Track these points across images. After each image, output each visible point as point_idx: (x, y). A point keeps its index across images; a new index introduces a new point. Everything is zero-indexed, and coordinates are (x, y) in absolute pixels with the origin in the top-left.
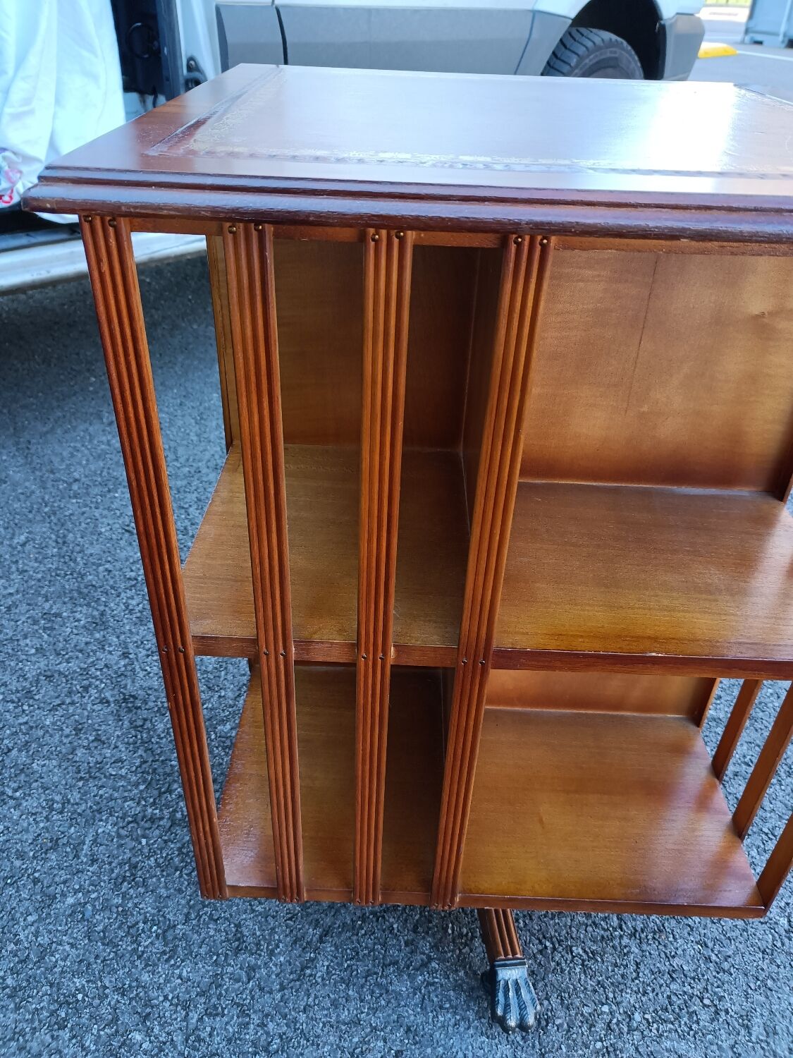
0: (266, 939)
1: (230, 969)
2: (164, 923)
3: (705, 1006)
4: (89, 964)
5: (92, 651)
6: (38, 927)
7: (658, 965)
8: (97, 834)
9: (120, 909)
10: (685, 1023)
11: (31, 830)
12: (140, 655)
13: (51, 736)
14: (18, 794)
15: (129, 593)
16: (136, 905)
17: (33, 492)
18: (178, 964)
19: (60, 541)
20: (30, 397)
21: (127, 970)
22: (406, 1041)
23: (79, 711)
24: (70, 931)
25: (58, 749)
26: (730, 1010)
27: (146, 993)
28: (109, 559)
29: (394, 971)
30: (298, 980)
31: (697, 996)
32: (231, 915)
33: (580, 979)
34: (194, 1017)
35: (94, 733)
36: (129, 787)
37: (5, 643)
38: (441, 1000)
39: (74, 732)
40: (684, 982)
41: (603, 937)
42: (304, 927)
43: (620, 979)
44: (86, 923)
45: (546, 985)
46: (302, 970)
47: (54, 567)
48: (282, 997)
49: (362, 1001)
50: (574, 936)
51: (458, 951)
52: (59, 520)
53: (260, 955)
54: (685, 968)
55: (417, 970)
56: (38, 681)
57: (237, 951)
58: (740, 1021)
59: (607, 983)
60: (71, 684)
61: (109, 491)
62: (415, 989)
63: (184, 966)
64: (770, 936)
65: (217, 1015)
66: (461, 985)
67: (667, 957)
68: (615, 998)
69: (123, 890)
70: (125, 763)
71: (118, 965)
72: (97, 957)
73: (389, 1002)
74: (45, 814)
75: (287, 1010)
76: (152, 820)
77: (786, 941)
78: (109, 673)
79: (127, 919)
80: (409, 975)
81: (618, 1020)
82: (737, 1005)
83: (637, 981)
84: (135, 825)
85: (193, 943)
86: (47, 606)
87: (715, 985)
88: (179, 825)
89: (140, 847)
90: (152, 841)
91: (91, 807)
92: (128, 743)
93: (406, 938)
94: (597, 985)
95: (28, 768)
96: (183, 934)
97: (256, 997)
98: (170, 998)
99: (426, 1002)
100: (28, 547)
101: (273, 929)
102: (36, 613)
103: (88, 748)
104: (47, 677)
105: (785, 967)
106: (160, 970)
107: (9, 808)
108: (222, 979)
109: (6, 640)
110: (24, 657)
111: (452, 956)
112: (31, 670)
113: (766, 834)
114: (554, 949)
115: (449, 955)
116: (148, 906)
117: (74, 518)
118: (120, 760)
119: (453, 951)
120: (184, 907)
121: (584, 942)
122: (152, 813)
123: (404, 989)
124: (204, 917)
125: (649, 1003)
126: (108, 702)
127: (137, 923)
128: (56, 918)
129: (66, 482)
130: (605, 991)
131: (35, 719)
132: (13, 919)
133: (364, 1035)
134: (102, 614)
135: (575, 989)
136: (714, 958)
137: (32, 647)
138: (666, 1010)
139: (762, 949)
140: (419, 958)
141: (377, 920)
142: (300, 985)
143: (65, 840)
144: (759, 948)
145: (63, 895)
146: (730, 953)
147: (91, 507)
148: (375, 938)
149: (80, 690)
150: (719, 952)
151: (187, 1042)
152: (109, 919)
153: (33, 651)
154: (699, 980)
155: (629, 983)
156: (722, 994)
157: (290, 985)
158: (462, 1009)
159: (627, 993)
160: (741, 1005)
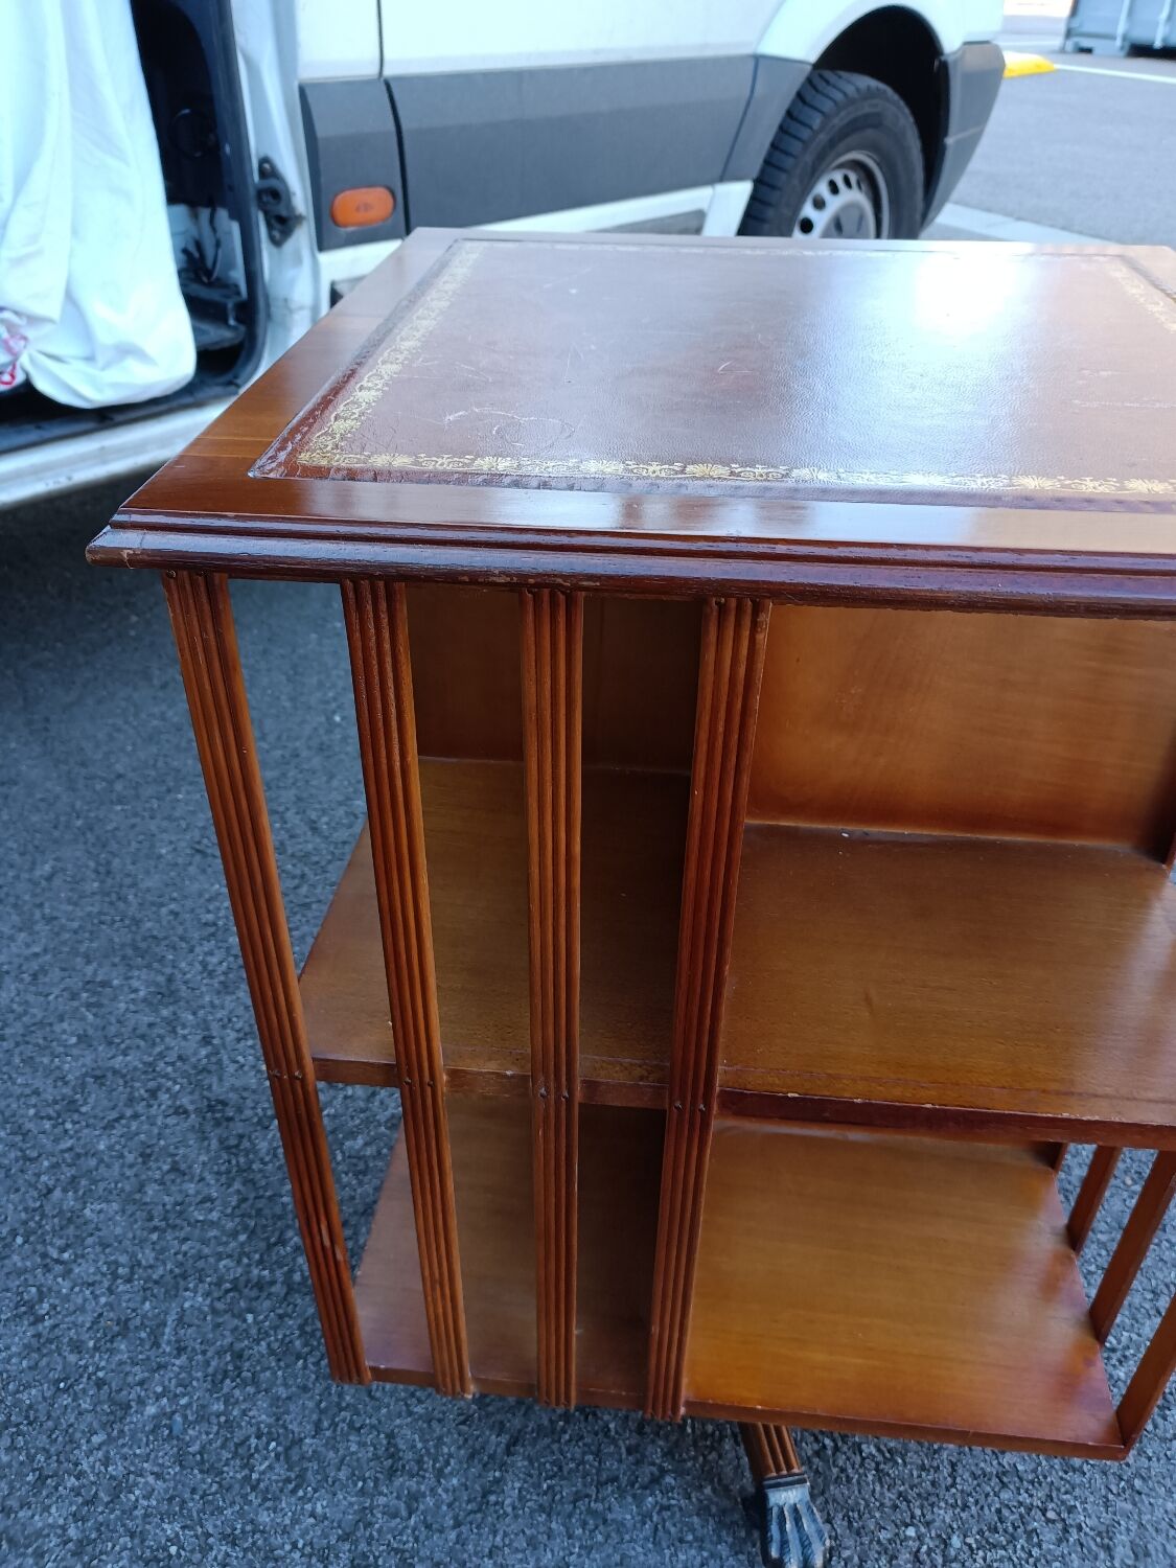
0: (431, 1454)
1: (382, 1500)
2: (286, 1437)
3: (1048, 1521)
4: (184, 1502)
5: (159, 1036)
6: (108, 1452)
7: (982, 1465)
8: (183, 1310)
9: (223, 1419)
10: (1023, 1547)
11: (88, 1307)
12: (228, 1039)
13: (108, 1166)
14: (66, 1256)
15: (207, 946)
16: (244, 1413)
17: (57, 797)
18: (309, 1495)
19: (102, 869)
20: (44, 649)
21: (237, 1508)
23: (145, 1127)
24: (152, 1456)
25: (120, 1185)
26: (1084, 1525)
27: (265, 1540)
28: (175, 895)
29: (613, 1492)
30: (479, 1510)
31: (1038, 1507)
32: (380, 1422)
33: (874, 1491)
35: (169, 1160)
36: (224, 1239)
37: (32, 1029)
38: (681, 1531)
39: (140, 1160)
40: (1018, 1489)
42: (483, 1433)
43: (930, 1488)
44: (175, 1442)
46: (485, 1495)
47: (95, 910)
48: (458, 1536)
49: (570, 1537)
51: (701, 1459)
52: (98, 838)
53: (424, 1477)
54: (1020, 1468)
55: (644, 1488)
56: (83, 1085)
57: (392, 1473)
58: (1098, 1540)
59: (912, 1494)
60: (132, 1087)
61: (169, 791)
62: (644, 1516)
63: (318, 1499)
68: (923, 1515)
69: (226, 1390)
70: (217, 1203)
71: (224, 1501)
72: (193, 1491)
73: (608, 1537)
74: (106, 1284)
75: (465, 1556)
76: (260, 1285)
78: (186, 1067)
79: (232, 1433)
80: (634, 1496)
81: (929, 1548)
82: (1093, 1517)
83: (954, 1490)
84: (236, 1295)
85: (329, 1465)
86: (89, 970)
87: (1063, 1490)
88: (299, 1292)
89: (244, 1326)
90: (261, 1317)
91: (171, 1271)
92: (218, 1173)
93: (628, 1442)
94: (899, 1498)
95: (78, 1217)
96: (314, 1452)
97: (422, 1538)
98: (300, 1545)
99: (660, 1533)
100: (57, 882)
101: (440, 1438)
102: (75, 982)
103: (162, 1183)
104: (96, 1078)
105: (1158, 1460)
106: (284, 1505)
107: (55, 1277)
108: (372, 1514)
109: (34, 1024)
110: (61, 1049)
111: (694, 1465)
112: (72, 1068)
114: (836, 1449)
115: (689, 1464)
116: (262, 1415)
117: (120, 834)
118: (209, 1199)
119: (695, 1459)
120: (312, 1412)
122: (259, 1276)
123: (628, 1517)
124: (341, 1425)
125: (971, 1521)
126: (186, 1112)
127: (248, 1438)
128: (132, 1437)
129: (103, 779)
130: (909, 1507)
131: (82, 1142)
132: (71, 1441)
134: (170, 979)
135: (867, 1505)
137: (72, 1034)
138: (996, 1530)
140: (647, 1471)
141: (586, 1419)
142: (483, 1518)
143: (138, 1321)
145: (141, 1402)
147: (143, 818)
148: (584, 1445)
149: (146, 1095)
152: (208, 1434)
153: (74, 1040)
154: (1040, 1484)
155: (942, 1492)
156: (1072, 1503)
157: (469, 1519)
158: (711, 1541)
159: (940, 1508)
160: (1099, 1518)
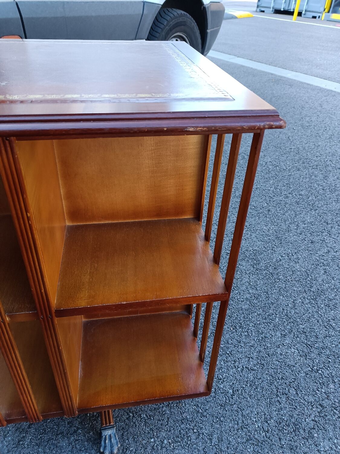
0: (3, 430)
3: (194, 432)
7: (177, 417)
10: (185, 441)
26: (204, 433)
29: (61, 437)
30: (16, 447)
31: (192, 429)
33: (143, 429)
38: (81, 447)
40: (187, 423)
41: (155, 408)
43: (160, 426)
45: (128, 433)
46: (19, 442)
50: (143, 409)
51: (91, 424)
54: (188, 417)
55: (72, 435)
58: (208, 437)
59: (154, 429)
62: (70, 444)
64: (225, 398)
66: (90, 439)
67: (181, 413)
68: (157, 435)
77: (231, 399)
80: (67, 438)
81: (157, 444)
83: (167, 426)
87: (200, 423)
93: (68, 421)
94: (150, 430)
105: (229, 411)
111: (88, 426)
113: (228, 354)
114: (134, 416)
119: (89, 424)
121: (146, 412)
123: (64, 444)
125: (171, 435)
130: (153, 432)
135: (140, 433)
136: (200, 411)
138: (178, 437)
139: (221, 404)
140: (73, 429)
142: (17, 450)
144: (219, 404)
146: (207, 408)
148: (54, 423)
150: (203, 408)
154: (193, 421)
155: (163, 427)
156: (202, 426)
157: (12, 450)
158: (90, 450)
159: (162, 432)
160: (209, 430)
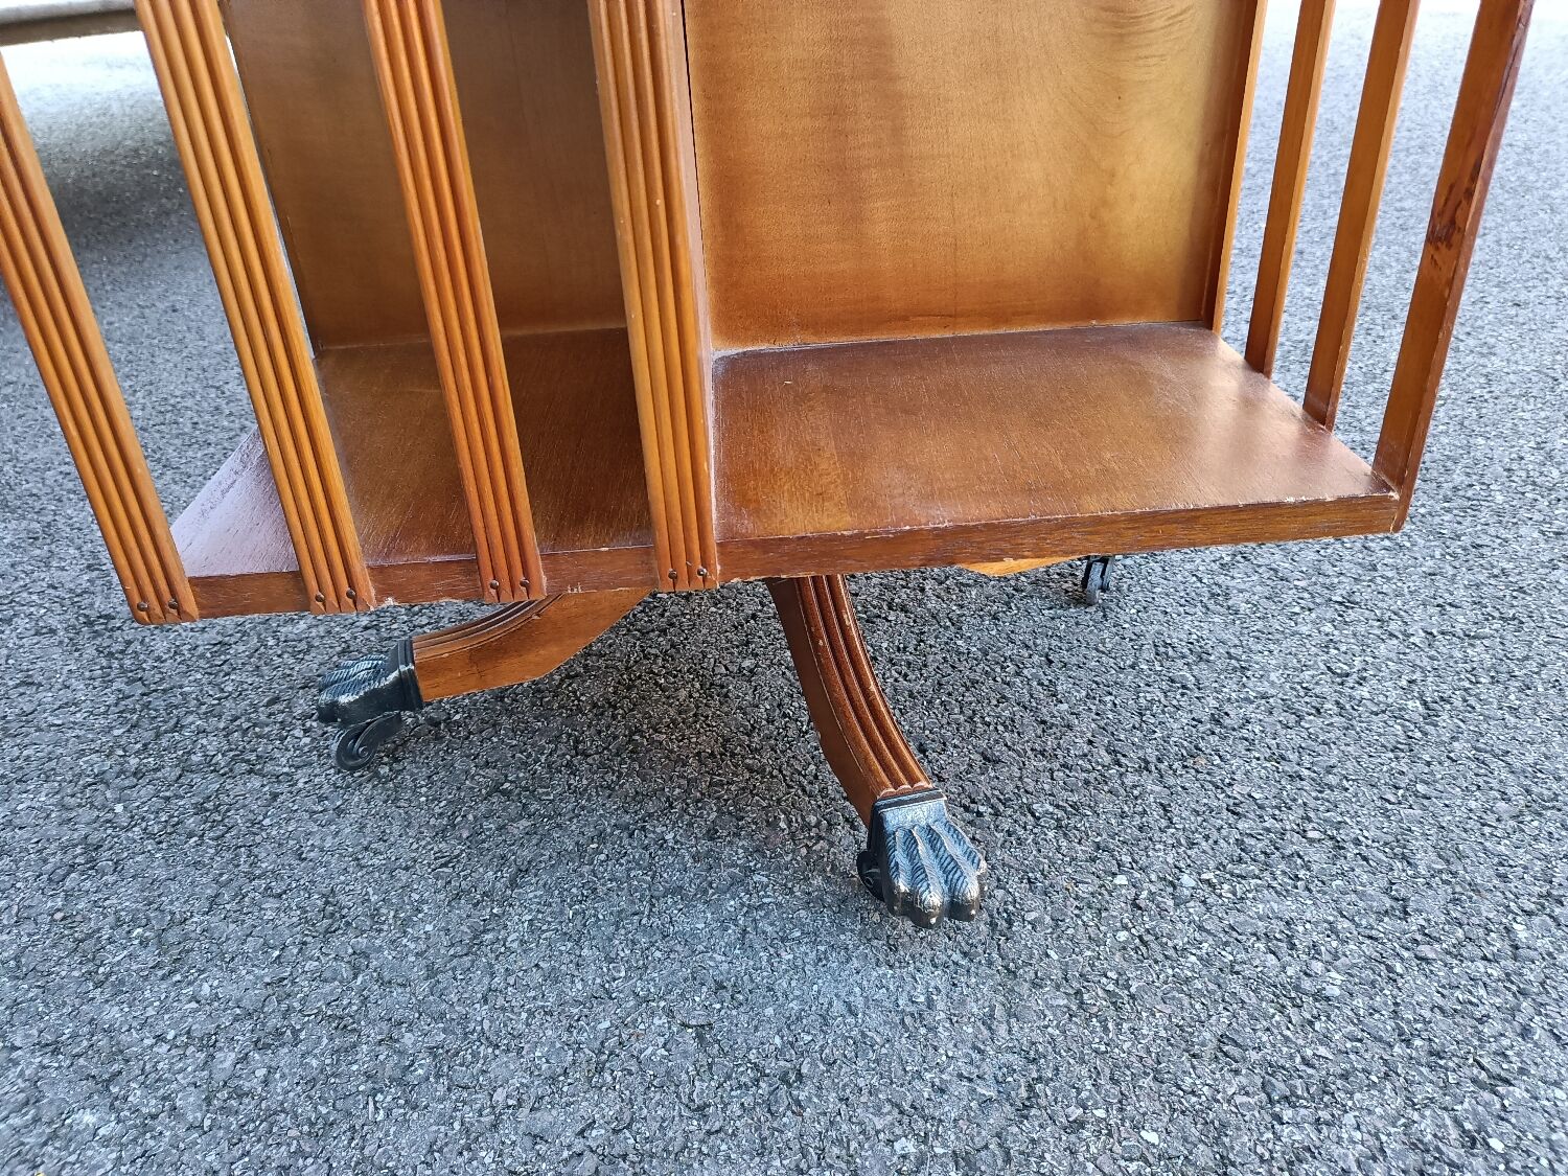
0: (392, 905)
1: (311, 965)
3: (1311, 841)
7: (1205, 801)
10: (1283, 872)
22: (718, 1006)
26: (1362, 839)
30: (467, 953)
31: (1293, 830)
33: (1058, 849)
34: (226, 1059)
38: (783, 928)
40: (1261, 816)
41: (1087, 782)
43: (1137, 833)
48: (433, 987)
49: (612, 961)
51: (804, 851)
54: (1257, 796)
55: (720, 891)
58: (1388, 850)
62: (725, 921)
63: (204, 980)
64: (1399, 727)
65: (283, 1045)
66: (819, 898)
67: (1217, 787)
68: (1137, 862)
75: (444, 1006)
77: (1429, 728)
80: (707, 903)
81: (1150, 893)
82: (1373, 828)
83: (1172, 830)
84: (101, 787)
87: (1322, 809)
93: (693, 850)
94: (1095, 850)
96: (204, 929)
97: (373, 997)
98: (170, 1037)
99: (751, 936)
101: (406, 886)
105: (1441, 763)
108: (293, 983)
113: (1341, 603)
114: (997, 814)
115: (787, 858)
121: (1052, 795)
122: (139, 764)
123: (701, 926)
125: (1204, 857)
130: (1112, 856)
133: (624, 1014)
136: (1306, 773)
138: (1240, 860)
141: (631, 835)
142: (473, 961)
144: (1383, 746)
146: (1333, 761)
148: (628, 861)
150: (1312, 763)
151: (209, 1104)
154: (1288, 807)
155: (1155, 835)
157: (450, 965)
